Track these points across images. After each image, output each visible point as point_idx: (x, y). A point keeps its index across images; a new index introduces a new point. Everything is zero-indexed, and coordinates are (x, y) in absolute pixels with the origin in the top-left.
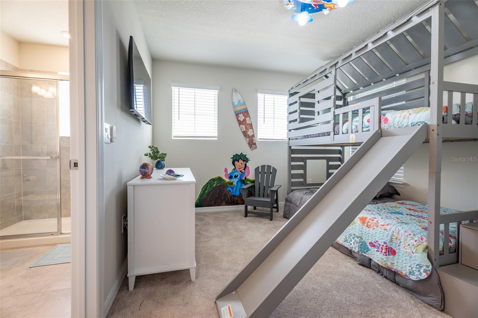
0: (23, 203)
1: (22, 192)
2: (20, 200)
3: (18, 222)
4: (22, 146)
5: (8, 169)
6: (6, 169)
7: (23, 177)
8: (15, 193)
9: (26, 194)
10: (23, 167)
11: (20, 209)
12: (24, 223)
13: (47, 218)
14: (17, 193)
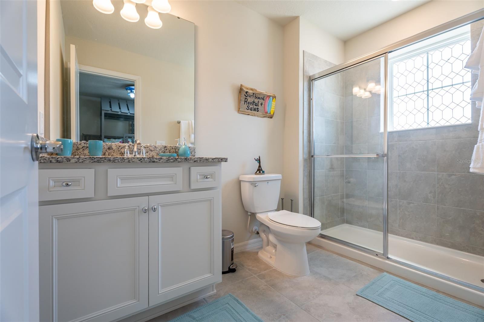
0: (345, 205)
1: (345, 193)
2: (343, 202)
3: (341, 224)
4: (345, 146)
5: (335, 170)
6: (333, 169)
7: (346, 178)
8: (340, 194)
9: (348, 196)
10: (346, 169)
11: (343, 211)
12: (346, 226)
13: (366, 228)
14: (341, 194)
